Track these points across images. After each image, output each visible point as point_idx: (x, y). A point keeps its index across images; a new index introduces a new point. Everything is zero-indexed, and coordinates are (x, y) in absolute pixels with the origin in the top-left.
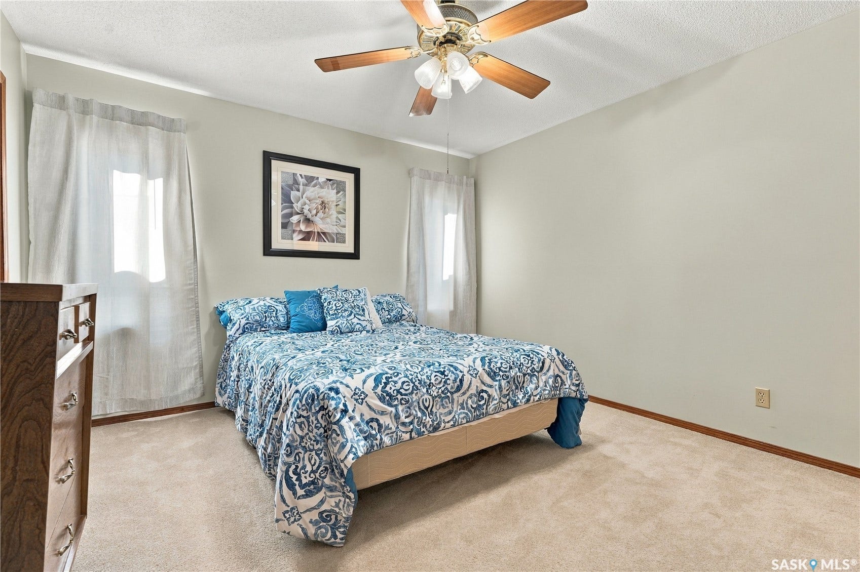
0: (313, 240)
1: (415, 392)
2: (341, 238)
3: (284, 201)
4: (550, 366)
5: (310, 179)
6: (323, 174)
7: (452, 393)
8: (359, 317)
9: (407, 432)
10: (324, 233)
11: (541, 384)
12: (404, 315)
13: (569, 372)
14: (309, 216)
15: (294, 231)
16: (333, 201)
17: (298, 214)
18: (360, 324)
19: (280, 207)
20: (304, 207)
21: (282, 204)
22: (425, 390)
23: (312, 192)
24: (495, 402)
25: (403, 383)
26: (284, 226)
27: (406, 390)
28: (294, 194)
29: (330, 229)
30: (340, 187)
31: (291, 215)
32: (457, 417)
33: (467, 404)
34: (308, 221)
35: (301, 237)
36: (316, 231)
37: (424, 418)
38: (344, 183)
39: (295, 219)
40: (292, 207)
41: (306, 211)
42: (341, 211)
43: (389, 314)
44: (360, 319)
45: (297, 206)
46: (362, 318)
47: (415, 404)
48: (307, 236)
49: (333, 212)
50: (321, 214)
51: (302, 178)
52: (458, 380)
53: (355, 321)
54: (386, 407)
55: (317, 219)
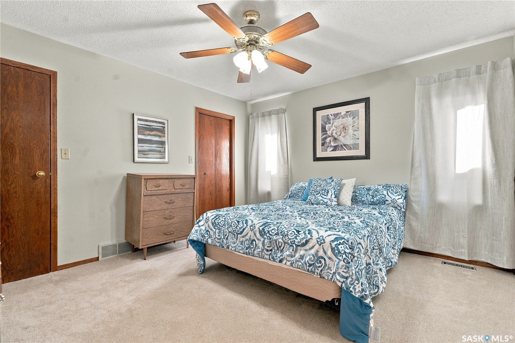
0: (338, 150)
1: (224, 226)
2: (355, 147)
3: (322, 131)
4: (314, 246)
5: (336, 115)
6: (342, 110)
7: (238, 234)
8: (323, 196)
10: (345, 145)
11: (297, 255)
13: (338, 260)
14: (336, 137)
15: (328, 147)
16: (350, 125)
17: (330, 136)
18: (323, 200)
19: (321, 134)
20: (333, 132)
21: (322, 133)
23: (337, 122)
24: (259, 250)
26: (323, 144)
27: (221, 224)
28: (327, 126)
29: (348, 141)
30: (355, 114)
31: (326, 138)
32: (237, 247)
33: (244, 243)
34: (335, 139)
35: (332, 149)
36: (340, 144)
37: (224, 239)
38: (358, 110)
39: (328, 140)
40: (327, 134)
41: (334, 134)
42: (356, 129)
43: (373, 198)
44: (323, 198)
45: (329, 133)
47: (222, 231)
48: (335, 149)
49: (350, 131)
50: (343, 134)
51: (332, 116)
53: (320, 198)
55: (341, 138)
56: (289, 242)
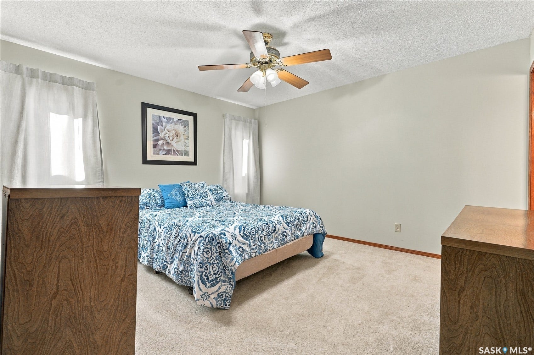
0: (171, 155)
1: (257, 233)
2: (186, 153)
3: (154, 132)
4: (311, 219)
5: (169, 120)
6: (176, 116)
7: (272, 233)
8: (205, 198)
9: (254, 253)
10: (177, 151)
11: (308, 227)
12: (224, 196)
13: (318, 221)
14: (169, 141)
15: (160, 149)
16: (182, 132)
17: (162, 139)
18: (206, 202)
19: (152, 135)
20: (165, 135)
21: (153, 134)
22: (261, 232)
23: (170, 127)
24: (290, 237)
25: (251, 229)
26: (155, 146)
27: (253, 233)
28: (159, 128)
29: (181, 148)
30: (186, 124)
31: (158, 140)
32: (274, 244)
33: (278, 238)
34: (168, 143)
35: (164, 153)
36: (173, 149)
37: (261, 245)
38: (188, 122)
39: (160, 143)
40: (159, 136)
41: (167, 138)
42: (187, 137)
43: (217, 196)
45: (162, 135)
46: (207, 199)
47: (257, 239)
48: (168, 152)
49: (182, 138)
50: (175, 140)
51: (164, 119)
52: (274, 227)
53: (203, 201)
54: (245, 241)
55: (173, 143)
56: (302, 222)
